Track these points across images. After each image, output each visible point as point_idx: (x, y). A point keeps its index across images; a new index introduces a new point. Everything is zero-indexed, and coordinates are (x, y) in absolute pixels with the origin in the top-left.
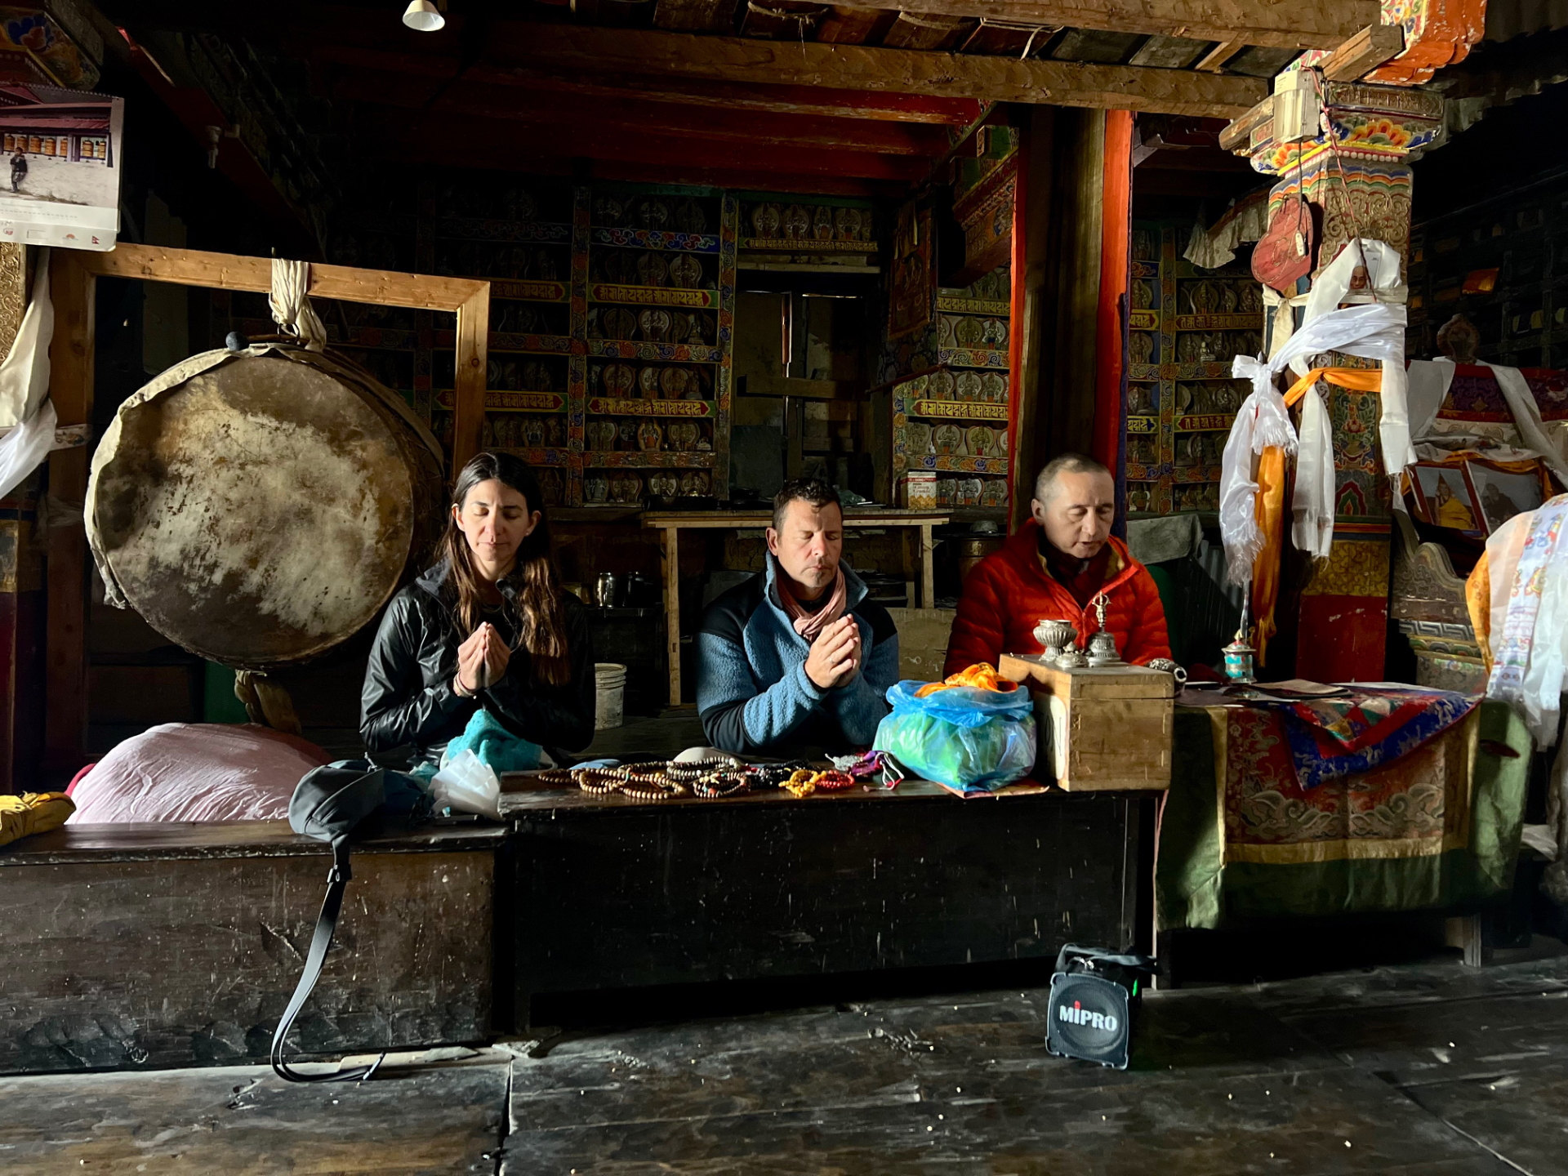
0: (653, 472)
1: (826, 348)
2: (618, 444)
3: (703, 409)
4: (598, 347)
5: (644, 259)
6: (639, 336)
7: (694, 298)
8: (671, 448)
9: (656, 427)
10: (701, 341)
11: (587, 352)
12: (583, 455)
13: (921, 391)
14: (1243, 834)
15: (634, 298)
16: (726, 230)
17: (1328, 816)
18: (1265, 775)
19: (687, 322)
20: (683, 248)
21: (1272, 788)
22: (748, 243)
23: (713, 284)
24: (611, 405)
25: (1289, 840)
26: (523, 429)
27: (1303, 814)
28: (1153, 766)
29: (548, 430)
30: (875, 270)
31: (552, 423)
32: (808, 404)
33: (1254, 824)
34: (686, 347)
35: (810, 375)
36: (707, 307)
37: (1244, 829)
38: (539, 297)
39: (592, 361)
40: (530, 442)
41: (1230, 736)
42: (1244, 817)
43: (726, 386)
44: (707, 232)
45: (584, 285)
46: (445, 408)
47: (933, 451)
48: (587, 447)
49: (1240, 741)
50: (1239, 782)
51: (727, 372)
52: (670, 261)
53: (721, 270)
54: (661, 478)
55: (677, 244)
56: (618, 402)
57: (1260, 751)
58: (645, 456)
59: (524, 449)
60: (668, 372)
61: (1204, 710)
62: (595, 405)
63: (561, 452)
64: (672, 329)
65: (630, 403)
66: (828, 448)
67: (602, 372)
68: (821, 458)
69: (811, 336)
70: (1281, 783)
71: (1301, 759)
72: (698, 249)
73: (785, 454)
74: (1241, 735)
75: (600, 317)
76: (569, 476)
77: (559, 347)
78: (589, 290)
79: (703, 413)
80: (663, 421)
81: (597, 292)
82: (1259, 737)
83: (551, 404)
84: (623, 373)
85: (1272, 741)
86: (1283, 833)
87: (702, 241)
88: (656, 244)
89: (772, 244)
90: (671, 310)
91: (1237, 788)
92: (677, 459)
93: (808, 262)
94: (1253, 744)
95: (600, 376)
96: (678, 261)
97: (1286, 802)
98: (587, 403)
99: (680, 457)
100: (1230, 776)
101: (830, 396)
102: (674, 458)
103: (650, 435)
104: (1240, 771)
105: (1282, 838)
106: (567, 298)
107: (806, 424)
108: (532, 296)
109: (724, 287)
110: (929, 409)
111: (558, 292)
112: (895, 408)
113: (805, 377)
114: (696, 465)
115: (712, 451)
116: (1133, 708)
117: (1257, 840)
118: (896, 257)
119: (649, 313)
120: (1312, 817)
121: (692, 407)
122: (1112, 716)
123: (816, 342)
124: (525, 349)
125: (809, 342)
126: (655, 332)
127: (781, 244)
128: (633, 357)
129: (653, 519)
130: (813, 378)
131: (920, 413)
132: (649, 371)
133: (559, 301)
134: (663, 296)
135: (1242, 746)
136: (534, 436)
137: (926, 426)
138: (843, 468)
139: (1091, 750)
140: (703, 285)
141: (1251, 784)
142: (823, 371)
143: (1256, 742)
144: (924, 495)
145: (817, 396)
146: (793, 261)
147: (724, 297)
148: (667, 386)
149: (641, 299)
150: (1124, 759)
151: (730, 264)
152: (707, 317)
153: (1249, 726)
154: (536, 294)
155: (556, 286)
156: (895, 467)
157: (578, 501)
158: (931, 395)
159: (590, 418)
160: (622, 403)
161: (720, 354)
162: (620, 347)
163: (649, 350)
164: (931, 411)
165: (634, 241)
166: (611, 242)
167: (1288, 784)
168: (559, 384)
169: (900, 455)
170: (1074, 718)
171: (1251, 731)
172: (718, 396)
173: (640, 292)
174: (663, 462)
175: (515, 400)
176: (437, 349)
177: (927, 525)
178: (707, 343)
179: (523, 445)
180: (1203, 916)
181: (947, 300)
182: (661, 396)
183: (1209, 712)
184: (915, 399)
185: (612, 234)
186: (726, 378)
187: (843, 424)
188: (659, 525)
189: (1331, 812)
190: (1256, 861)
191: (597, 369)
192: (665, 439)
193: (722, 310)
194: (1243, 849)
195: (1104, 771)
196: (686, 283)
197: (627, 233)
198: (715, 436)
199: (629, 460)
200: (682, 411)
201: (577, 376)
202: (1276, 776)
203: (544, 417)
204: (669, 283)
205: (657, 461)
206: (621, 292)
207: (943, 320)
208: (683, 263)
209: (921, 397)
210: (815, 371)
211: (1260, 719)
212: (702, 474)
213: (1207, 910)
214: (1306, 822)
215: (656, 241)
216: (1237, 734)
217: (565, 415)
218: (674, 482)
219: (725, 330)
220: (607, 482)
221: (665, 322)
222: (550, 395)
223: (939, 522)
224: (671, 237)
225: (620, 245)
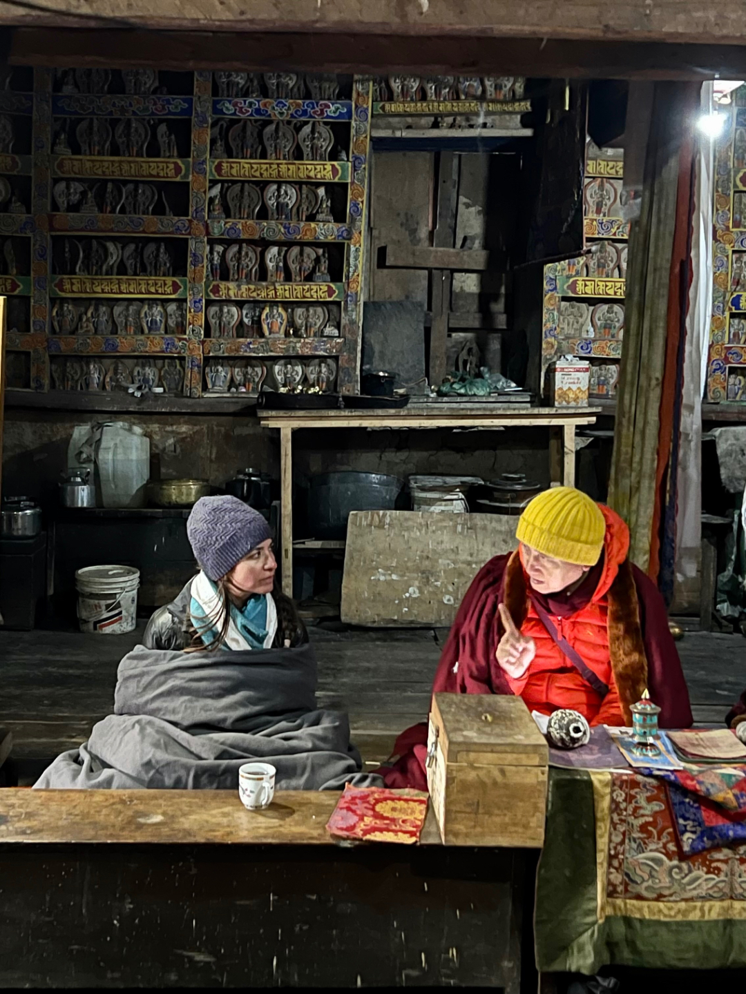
0: (275, 359)
1: (479, 212)
2: (241, 330)
3: (330, 292)
4: (219, 227)
5: (270, 129)
6: (263, 214)
7: (324, 171)
8: (297, 334)
9: (280, 310)
10: (331, 218)
11: (208, 233)
12: (203, 342)
13: (578, 267)
14: (626, 890)
15: (257, 174)
16: (358, 94)
17: (713, 879)
18: (648, 838)
19: (316, 196)
20: (311, 117)
21: (657, 850)
22: (383, 108)
23: (344, 156)
24: (231, 290)
25: (671, 899)
26: (143, 315)
27: (686, 875)
28: (526, 827)
29: (166, 315)
30: (528, 132)
31: (172, 307)
32: (456, 275)
33: (636, 883)
34: (313, 225)
35: (459, 243)
36: (336, 180)
37: (626, 885)
38: (158, 176)
39: (212, 242)
40: (150, 329)
41: (613, 800)
42: (627, 875)
43: (356, 267)
44: (339, 97)
45: (204, 162)
46: (63, 295)
47: (592, 335)
48: (208, 333)
49: (623, 806)
50: (622, 842)
51: (357, 250)
52: (298, 129)
53: (353, 139)
54: (286, 365)
55: (305, 113)
56: (239, 286)
57: (643, 816)
58: (267, 343)
59: (142, 337)
60: (295, 251)
61: (588, 774)
62: (216, 290)
63: (180, 340)
64: (300, 205)
65: (252, 287)
66: (477, 324)
67: (224, 252)
68: (470, 335)
69: (463, 199)
70: (665, 846)
71: (685, 826)
72: (328, 117)
73: (428, 331)
74: (625, 800)
75: (223, 194)
76: (188, 364)
77: (178, 229)
78: (209, 167)
79: (330, 296)
80: (287, 305)
81: (219, 168)
82: (643, 803)
83: (169, 290)
84: (247, 254)
85: (657, 806)
86: (666, 892)
87: (333, 108)
88: (281, 114)
89: (410, 107)
90: (299, 184)
91: (620, 849)
92: (301, 347)
93: (452, 126)
94: (636, 809)
95: (223, 257)
96: (307, 129)
97: (668, 863)
98: (207, 286)
99: (305, 344)
100: (613, 838)
101: (481, 267)
102: (298, 345)
103: (275, 321)
104: (624, 834)
105: (665, 896)
106: (186, 176)
107: (453, 298)
108: (152, 176)
109: (356, 158)
110: (586, 288)
111: (178, 170)
112: (546, 287)
113: (454, 247)
114: (322, 353)
115: (339, 337)
116: (507, 774)
117: (639, 897)
118: (549, 120)
119: (275, 187)
120: (697, 878)
121: (319, 290)
122: (486, 780)
123: (468, 206)
124: (144, 232)
125: (460, 206)
126: (281, 208)
127: (421, 107)
128: (257, 237)
129: (266, 418)
130: (462, 246)
131: (574, 291)
132: (274, 250)
133: (178, 179)
134: (289, 169)
135: (626, 810)
136: (153, 322)
137: (584, 306)
138: (495, 345)
139: (468, 810)
140: (334, 156)
141: (634, 846)
142: (473, 238)
143: (640, 808)
144: (574, 387)
145: (466, 267)
146: (436, 125)
147: (355, 169)
148: (294, 267)
149: (265, 174)
150: (497, 820)
151: (362, 131)
152: (337, 192)
153: (633, 792)
154: (154, 173)
155: (176, 163)
156: (543, 353)
157: (198, 391)
158: (591, 270)
159: (209, 303)
160: (244, 287)
161: (349, 232)
162: (245, 226)
163: (273, 228)
164: (588, 290)
165: (258, 111)
166: (234, 114)
167: (672, 847)
168: (179, 268)
169: (552, 340)
170: (450, 781)
171: (634, 797)
172: (347, 277)
173: (264, 167)
174: (287, 350)
175: (132, 286)
176: (54, 233)
177: (570, 425)
178: (336, 220)
179: (142, 332)
180: (581, 962)
181: (611, 164)
182: (288, 278)
183: (593, 778)
184: (569, 277)
185: (235, 105)
186: (356, 258)
187: (496, 298)
188: (273, 424)
189: (717, 875)
190: (638, 916)
191: (220, 248)
192: (291, 323)
193: (353, 183)
194: (625, 904)
195: (478, 829)
196: (315, 154)
197: (251, 104)
198: (343, 322)
199: (251, 347)
200: (308, 294)
201: (197, 260)
202: (659, 839)
203: (165, 302)
204: (298, 155)
205: (279, 349)
206: (244, 167)
207: (607, 186)
208: (313, 131)
209: (578, 273)
210: (465, 239)
211: (645, 786)
212: (329, 361)
213: (585, 957)
214: (690, 883)
215: (280, 110)
216: (620, 799)
217: (185, 300)
218: (299, 369)
219: (356, 205)
220: (228, 369)
221: (291, 197)
222: (169, 280)
223: (583, 421)
224: (298, 105)
225: (242, 116)
